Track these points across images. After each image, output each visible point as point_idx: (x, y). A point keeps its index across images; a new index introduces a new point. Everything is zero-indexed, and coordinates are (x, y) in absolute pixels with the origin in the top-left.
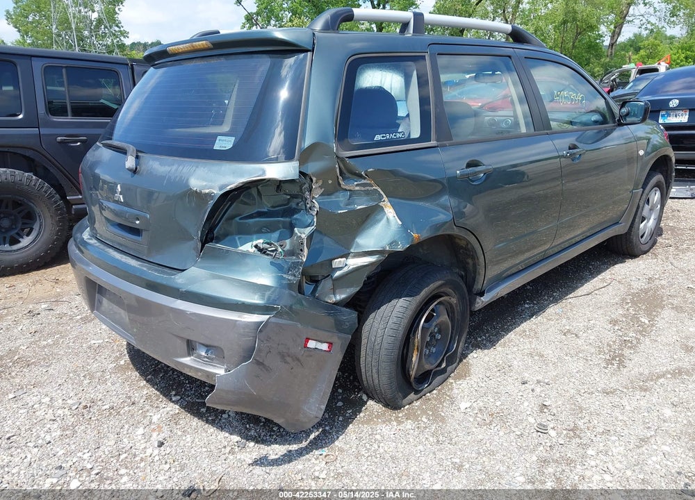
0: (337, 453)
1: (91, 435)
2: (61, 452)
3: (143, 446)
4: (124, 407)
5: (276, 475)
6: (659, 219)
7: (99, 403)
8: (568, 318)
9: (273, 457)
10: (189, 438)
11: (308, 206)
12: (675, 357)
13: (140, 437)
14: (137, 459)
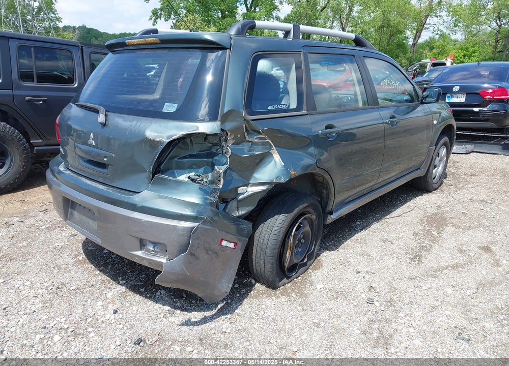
0: (237, 317)
1: (64, 306)
2: (44, 318)
3: (103, 313)
4: (85, 288)
5: (196, 331)
6: (445, 167)
7: (68, 285)
8: (386, 232)
9: (193, 320)
10: (134, 308)
11: (224, 151)
12: (454, 256)
13: (100, 308)
14: (99, 321)
